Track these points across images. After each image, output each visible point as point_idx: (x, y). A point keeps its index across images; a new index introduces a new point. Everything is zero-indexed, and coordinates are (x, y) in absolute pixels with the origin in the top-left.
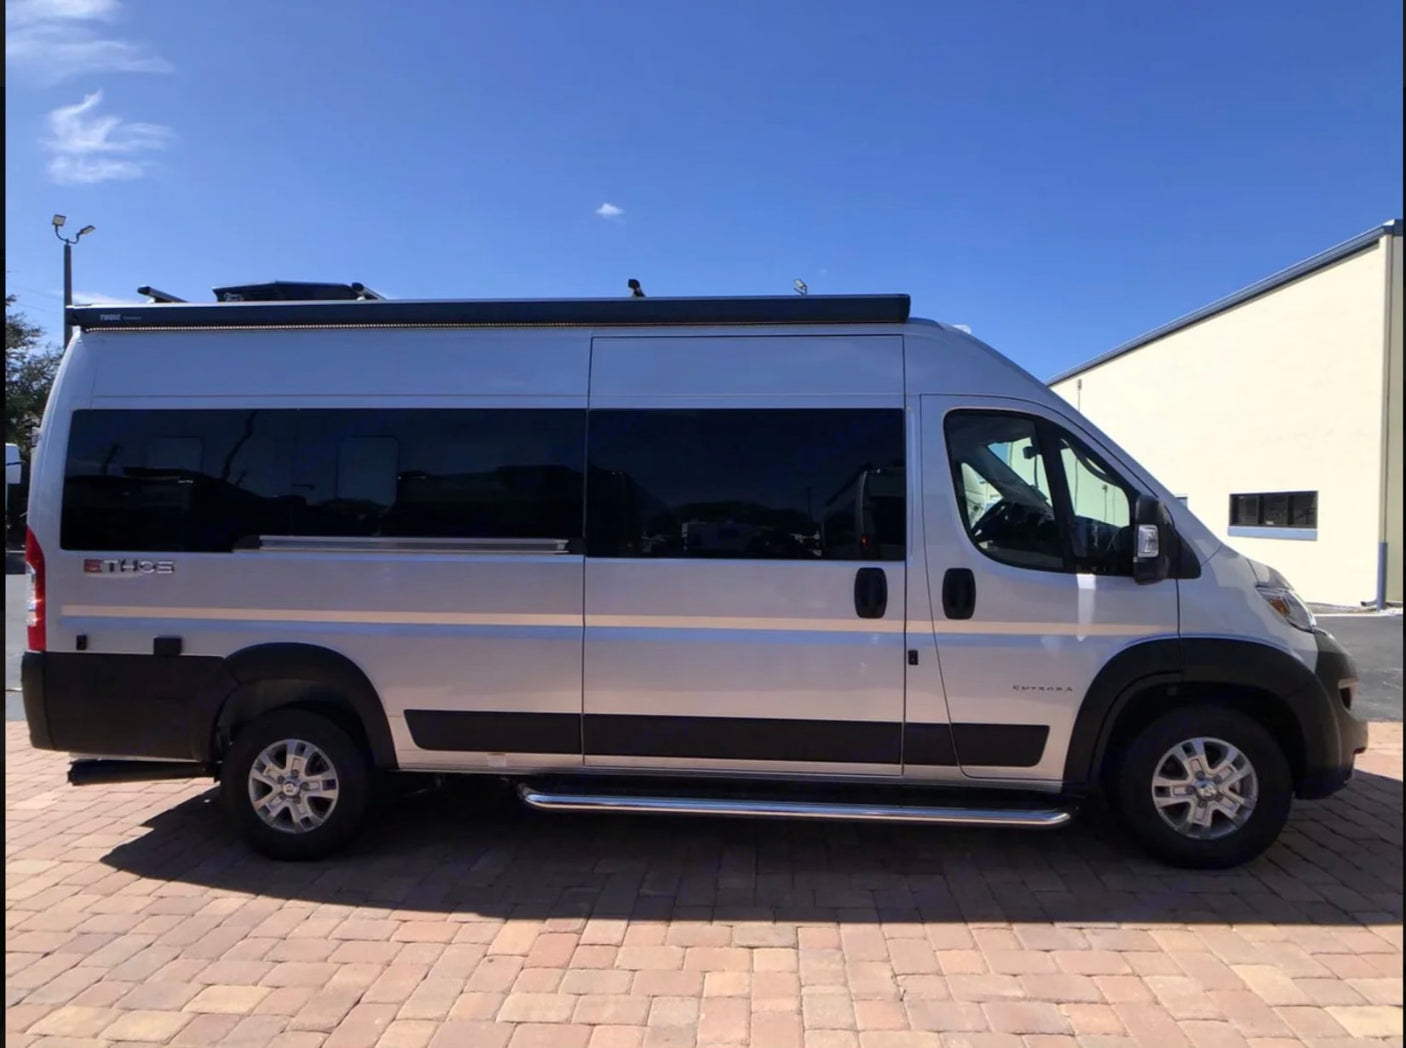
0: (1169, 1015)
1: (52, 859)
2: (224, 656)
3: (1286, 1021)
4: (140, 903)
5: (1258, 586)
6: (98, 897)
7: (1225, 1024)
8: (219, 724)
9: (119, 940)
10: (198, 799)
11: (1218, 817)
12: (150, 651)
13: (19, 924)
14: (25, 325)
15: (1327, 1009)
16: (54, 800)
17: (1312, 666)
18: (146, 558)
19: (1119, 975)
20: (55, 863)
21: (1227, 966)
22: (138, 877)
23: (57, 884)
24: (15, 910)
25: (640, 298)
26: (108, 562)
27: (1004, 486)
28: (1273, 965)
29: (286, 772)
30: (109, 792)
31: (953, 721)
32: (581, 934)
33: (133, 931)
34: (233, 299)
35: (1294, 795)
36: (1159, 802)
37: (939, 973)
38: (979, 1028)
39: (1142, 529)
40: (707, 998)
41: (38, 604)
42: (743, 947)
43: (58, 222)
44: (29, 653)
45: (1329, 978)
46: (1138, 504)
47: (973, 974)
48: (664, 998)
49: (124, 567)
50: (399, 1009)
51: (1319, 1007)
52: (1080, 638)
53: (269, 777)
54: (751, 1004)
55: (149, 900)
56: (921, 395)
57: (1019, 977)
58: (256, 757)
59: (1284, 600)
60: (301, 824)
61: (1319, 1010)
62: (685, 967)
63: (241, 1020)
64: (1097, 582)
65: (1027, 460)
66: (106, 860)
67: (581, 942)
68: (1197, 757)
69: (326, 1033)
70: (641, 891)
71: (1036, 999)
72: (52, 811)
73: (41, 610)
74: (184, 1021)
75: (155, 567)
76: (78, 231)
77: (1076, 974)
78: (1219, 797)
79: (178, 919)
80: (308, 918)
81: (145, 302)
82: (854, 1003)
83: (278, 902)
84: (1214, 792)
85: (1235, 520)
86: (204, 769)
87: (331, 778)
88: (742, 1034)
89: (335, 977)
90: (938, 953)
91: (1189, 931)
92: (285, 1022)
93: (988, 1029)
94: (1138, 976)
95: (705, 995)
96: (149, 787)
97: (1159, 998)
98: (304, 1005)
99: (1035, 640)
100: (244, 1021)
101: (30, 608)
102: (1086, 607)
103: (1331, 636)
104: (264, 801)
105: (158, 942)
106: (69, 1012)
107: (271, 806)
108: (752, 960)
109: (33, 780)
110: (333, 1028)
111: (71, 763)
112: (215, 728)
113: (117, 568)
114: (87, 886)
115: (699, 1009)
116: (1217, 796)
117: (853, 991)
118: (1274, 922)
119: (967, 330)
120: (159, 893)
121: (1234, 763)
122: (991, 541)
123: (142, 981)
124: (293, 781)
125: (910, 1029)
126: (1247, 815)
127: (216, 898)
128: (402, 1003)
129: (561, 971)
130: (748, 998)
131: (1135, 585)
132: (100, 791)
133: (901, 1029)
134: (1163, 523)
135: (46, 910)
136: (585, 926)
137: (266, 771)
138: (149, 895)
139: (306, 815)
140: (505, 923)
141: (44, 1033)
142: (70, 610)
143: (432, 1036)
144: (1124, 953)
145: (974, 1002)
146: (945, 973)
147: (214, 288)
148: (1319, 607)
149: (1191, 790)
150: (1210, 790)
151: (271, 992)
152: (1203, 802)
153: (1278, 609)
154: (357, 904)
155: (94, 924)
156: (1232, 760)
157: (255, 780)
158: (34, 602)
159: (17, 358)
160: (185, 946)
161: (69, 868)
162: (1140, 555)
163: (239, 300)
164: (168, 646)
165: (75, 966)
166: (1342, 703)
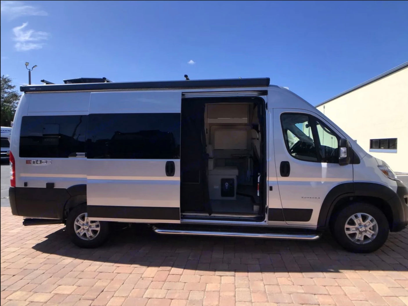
0: (349, 299)
1: (18, 247)
2: (67, 188)
3: (386, 301)
4: (42, 261)
5: (379, 166)
6: (30, 259)
7: (367, 302)
8: (66, 208)
9: (35, 271)
10: (61, 230)
11: (366, 237)
12: (45, 187)
13: (7, 266)
14: (18, 94)
15: (399, 297)
16: (21, 230)
17: (395, 191)
18: (44, 159)
19: (334, 286)
20: (19, 248)
21: (368, 284)
22: (42, 253)
23: (19, 255)
24: (7, 262)
25: (188, 80)
26: (33, 161)
27: (300, 136)
28: (383, 283)
29: (85, 222)
30: (37, 228)
31: (283, 208)
32: (170, 271)
33: (40, 269)
34: (69, 83)
35: (389, 230)
36: (347, 233)
37: (278, 285)
38: (290, 302)
39: (342, 148)
40: (207, 291)
41: (13, 173)
42: (218, 276)
43: (27, 64)
44: (11, 188)
45: (400, 288)
46: (340, 141)
47: (288, 285)
48: (194, 291)
49: (38, 162)
50: (114, 294)
51: (397, 297)
52: (322, 183)
53: (80, 224)
54: (220, 293)
55: (45, 260)
56: (273, 108)
57: (303, 286)
58: (76, 218)
59: (387, 171)
60: (89, 238)
61: (397, 298)
62: (201, 282)
63: (68, 296)
64: (328, 165)
65: (307, 128)
66: (34, 248)
67: (170, 274)
68: (359, 219)
69: (93, 300)
70: (189, 258)
71: (308, 293)
72: (20, 233)
73: (14, 175)
74: (52, 296)
75: (46, 162)
76: (33, 67)
77: (320, 285)
78: (366, 231)
79: (52, 265)
80: (90, 265)
81: (43, 84)
82: (252, 294)
83: (82, 261)
84: (364, 230)
85: (371, 147)
86: (61, 221)
87: (98, 224)
88: (217, 303)
89: (96, 284)
90: (278, 278)
91: (356, 272)
92: (81, 297)
93: (292, 303)
94: (340, 286)
95: (206, 290)
96: (48, 226)
97: (347, 293)
98: (87, 292)
99: (308, 183)
100: (69, 296)
101: (11, 174)
102: (324, 172)
103: (401, 182)
104: (79, 231)
105: (46, 272)
106: (18, 293)
107: (80, 232)
108: (221, 280)
109: (15, 224)
110: (94, 299)
111: (24, 219)
112: (64, 210)
113: (35, 162)
114: (27, 255)
115: (204, 295)
116: (365, 231)
117: (251, 290)
118: (383, 270)
119: (288, 89)
120: (48, 257)
121: (371, 221)
122: (296, 153)
123: (40, 284)
124: (87, 225)
125: (268, 302)
126: (375, 237)
127: (64, 259)
128: (115, 292)
129: (164, 282)
130: (219, 291)
131: (339, 166)
132: (34, 227)
133: (266, 302)
134: (348, 146)
135: (15, 262)
136: (171, 269)
137: (79, 222)
138: (45, 258)
139: (90, 235)
140: (148, 267)
141: (11, 299)
142: (23, 175)
143: (124, 302)
144: (335, 279)
145: (289, 294)
146: (280, 285)
147: (64, 80)
148: (398, 173)
149: (357, 229)
150: (363, 229)
151: (77, 288)
152: (361, 233)
153: (385, 174)
154: (105, 262)
155: (28, 267)
156: (370, 220)
157: (76, 225)
158: (12, 172)
159: (16, 104)
160: (54, 273)
161: (22, 250)
162: (341, 157)
163: (71, 83)
164: (50, 186)
165: (22, 279)
166: (405, 203)
